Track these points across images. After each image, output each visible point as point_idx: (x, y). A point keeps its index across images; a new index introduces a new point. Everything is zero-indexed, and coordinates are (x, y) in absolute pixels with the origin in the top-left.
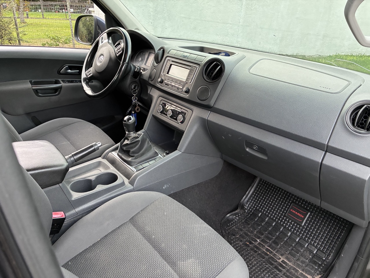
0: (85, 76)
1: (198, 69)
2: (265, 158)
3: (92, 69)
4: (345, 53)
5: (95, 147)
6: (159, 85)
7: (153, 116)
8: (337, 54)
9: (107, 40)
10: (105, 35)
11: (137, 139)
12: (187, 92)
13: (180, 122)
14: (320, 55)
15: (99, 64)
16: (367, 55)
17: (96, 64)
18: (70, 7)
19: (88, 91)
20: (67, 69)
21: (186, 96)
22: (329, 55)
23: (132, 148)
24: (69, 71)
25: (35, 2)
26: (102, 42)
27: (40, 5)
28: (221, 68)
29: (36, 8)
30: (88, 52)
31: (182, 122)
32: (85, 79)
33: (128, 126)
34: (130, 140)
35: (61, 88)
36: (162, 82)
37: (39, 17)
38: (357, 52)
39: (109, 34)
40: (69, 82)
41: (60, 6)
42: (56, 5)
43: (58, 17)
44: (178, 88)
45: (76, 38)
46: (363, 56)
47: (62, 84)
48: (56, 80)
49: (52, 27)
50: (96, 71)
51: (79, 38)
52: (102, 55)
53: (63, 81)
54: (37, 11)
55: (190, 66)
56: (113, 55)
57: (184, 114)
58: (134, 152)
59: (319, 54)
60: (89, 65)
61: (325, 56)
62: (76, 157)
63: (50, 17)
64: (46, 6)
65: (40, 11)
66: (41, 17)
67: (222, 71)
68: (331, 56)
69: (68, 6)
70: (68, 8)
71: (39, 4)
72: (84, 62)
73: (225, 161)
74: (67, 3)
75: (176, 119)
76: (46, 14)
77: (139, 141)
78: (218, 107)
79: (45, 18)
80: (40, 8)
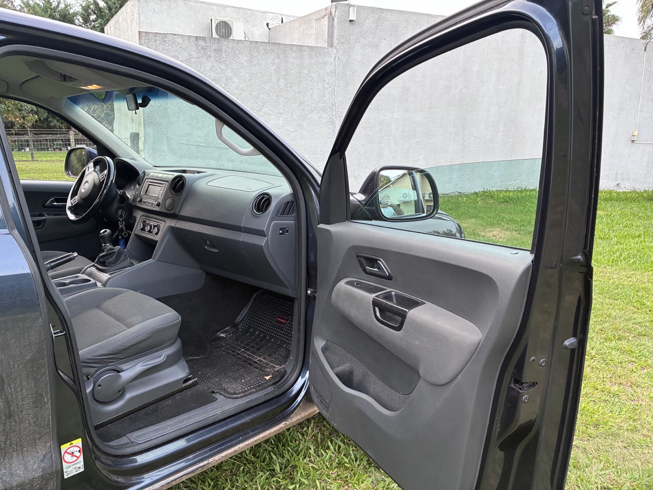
0: (70, 205)
1: (166, 185)
2: (217, 251)
3: (77, 197)
4: (497, 188)
5: (71, 256)
6: (138, 205)
7: (136, 234)
8: (485, 190)
9: (93, 169)
10: (91, 164)
11: (113, 251)
12: (158, 205)
13: (155, 234)
14: (461, 193)
15: (83, 191)
16: (531, 189)
17: (81, 191)
18: (75, 141)
19: (72, 217)
20: (53, 202)
21: (157, 209)
22: (473, 192)
23: (109, 259)
24: (56, 203)
25: (20, 136)
26: (88, 170)
27: (28, 141)
28: (183, 182)
29: (22, 145)
30: (74, 183)
31: (157, 234)
32: (70, 208)
33: (103, 237)
34: (105, 252)
35: (45, 220)
36: (140, 201)
37: (25, 160)
38: (515, 186)
39: (95, 164)
40: (55, 215)
41: (63, 141)
42: (56, 140)
43: (58, 158)
44: (152, 204)
45: (67, 172)
46: (525, 190)
47: (46, 217)
48: (40, 214)
49: (47, 172)
50: (80, 198)
51: (70, 172)
52: (87, 182)
53: (48, 214)
54: (23, 150)
55: (161, 184)
56: (97, 181)
57: (158, 227)
58: (109, 263)
59: (459, 191)
60: (75, 193)
61: (468, 194)
62: (52, 264)
63: (44, 159)
64: (37, 141)
65: (28, 149)
66: (30, 158)
67: (183, 185)
68: (477, 193)
69: (71, 141)
70: (71, 143)
71: (26, 139)
72: (69, 194)
73: (207, 273)
74: (71, 137)
75: (152, 233)
76: (37, 154)
77: (115, 252)
78: (183, 215)
79: (37, 161)
80: (28, 146)
